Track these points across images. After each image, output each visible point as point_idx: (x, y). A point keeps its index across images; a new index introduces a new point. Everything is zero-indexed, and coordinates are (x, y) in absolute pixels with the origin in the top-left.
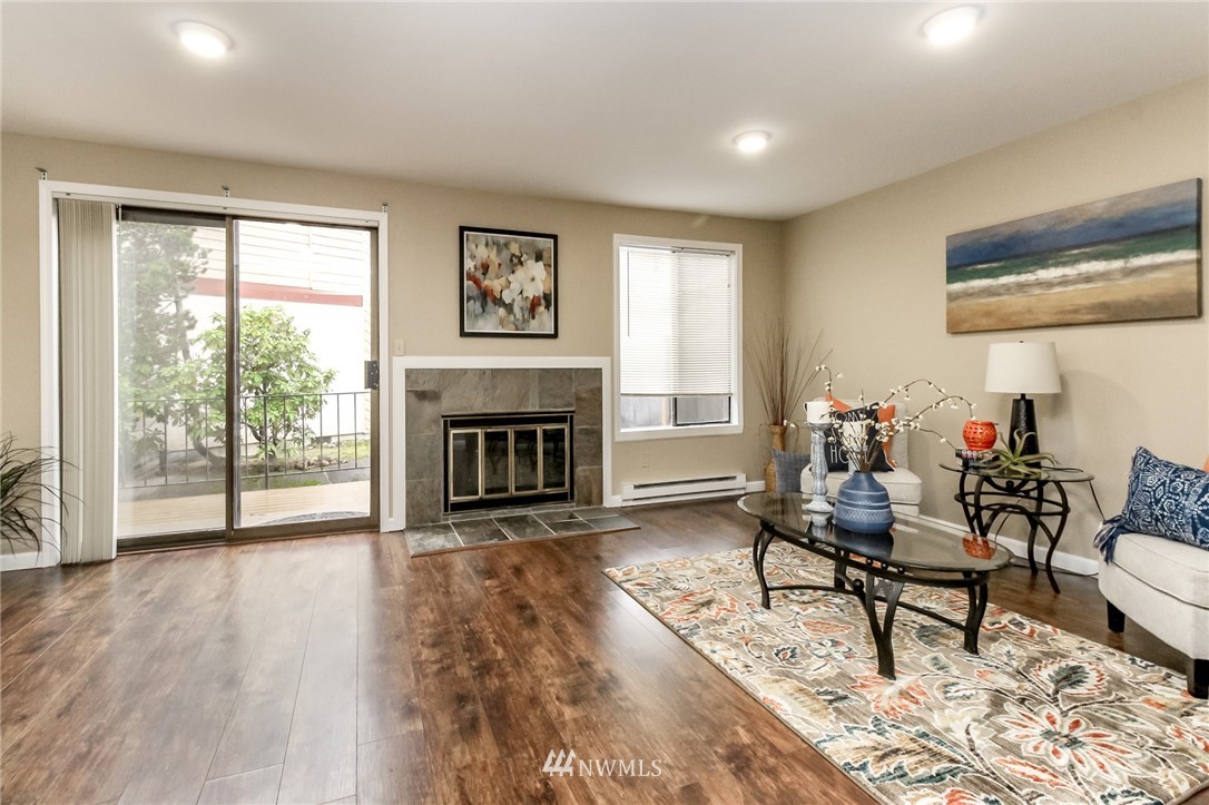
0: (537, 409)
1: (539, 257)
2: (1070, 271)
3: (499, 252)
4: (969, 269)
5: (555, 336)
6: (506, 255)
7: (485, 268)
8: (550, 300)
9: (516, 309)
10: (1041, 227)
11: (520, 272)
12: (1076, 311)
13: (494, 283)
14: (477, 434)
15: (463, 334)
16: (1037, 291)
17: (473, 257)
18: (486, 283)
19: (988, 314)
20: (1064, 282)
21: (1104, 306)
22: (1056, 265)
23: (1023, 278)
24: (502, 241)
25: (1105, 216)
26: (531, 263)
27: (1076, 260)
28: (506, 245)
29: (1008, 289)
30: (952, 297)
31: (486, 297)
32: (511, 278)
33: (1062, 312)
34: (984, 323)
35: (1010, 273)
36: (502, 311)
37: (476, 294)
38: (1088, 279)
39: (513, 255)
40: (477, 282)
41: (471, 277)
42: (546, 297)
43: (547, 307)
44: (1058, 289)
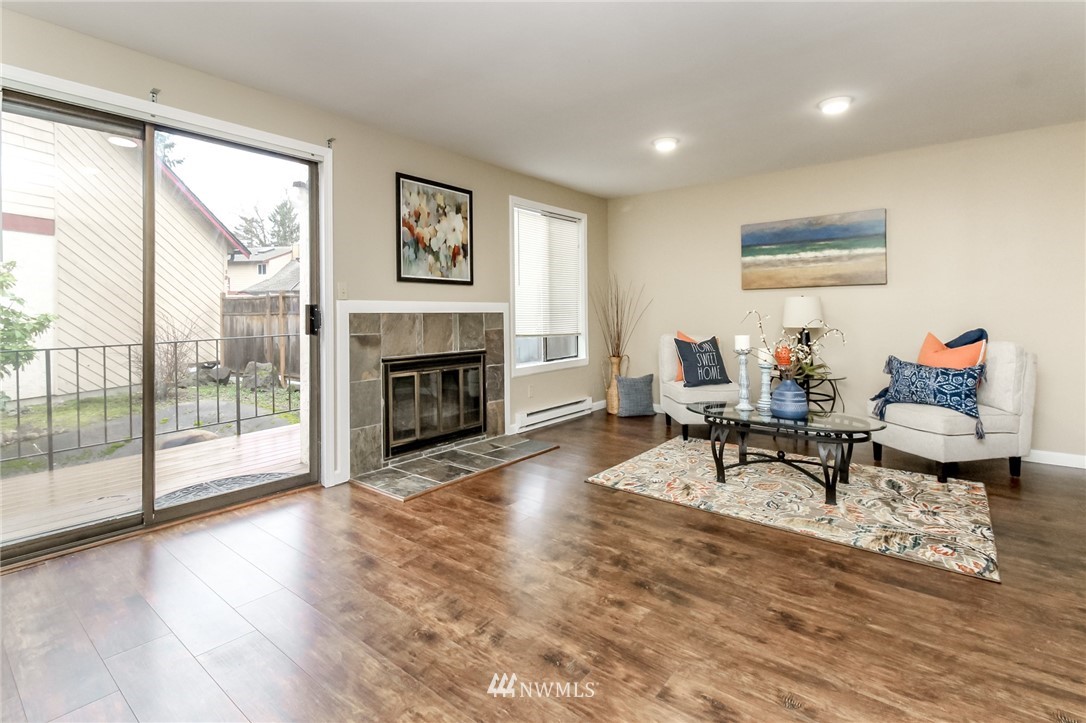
0: (458, 351)
1: (458, 210)
2: (818, 254)
3: (428, 201)
4: (757, 248)
5: (470, 283)
6: (433, 204)
7: (418, 216)
8: (466, 250)
9: (442, 257)
10: (801, 227)
11: (444, 221)
12: (823, 278)
13: (424, 231)
14: (413, 377)
15: (400, 279)
16: (800, 265)
17: (408, 204)
18: (418, 230)
19: (769, 278)
20: (816, 260)
21: (838, 277)
22: (811, 250)
23: (791, 256)
24: (431, 192)
25: (838, 223)
26: (452, 214)
27: (822, 248)
28: (434, 195)
29: (782, 262)
30: (745, 266)
31: (418, 242)
32: (438, 227)
33: (815, 279)
34: (768, 283)
35: (783, 253)
36: (431, 258)
37: (409, 242)
38: (829, 259)
39: (439, 206)
40: (411, 229)
41: (406, 224)
42: (464, 247)
43: (465, 256)
44: (812, 265)
